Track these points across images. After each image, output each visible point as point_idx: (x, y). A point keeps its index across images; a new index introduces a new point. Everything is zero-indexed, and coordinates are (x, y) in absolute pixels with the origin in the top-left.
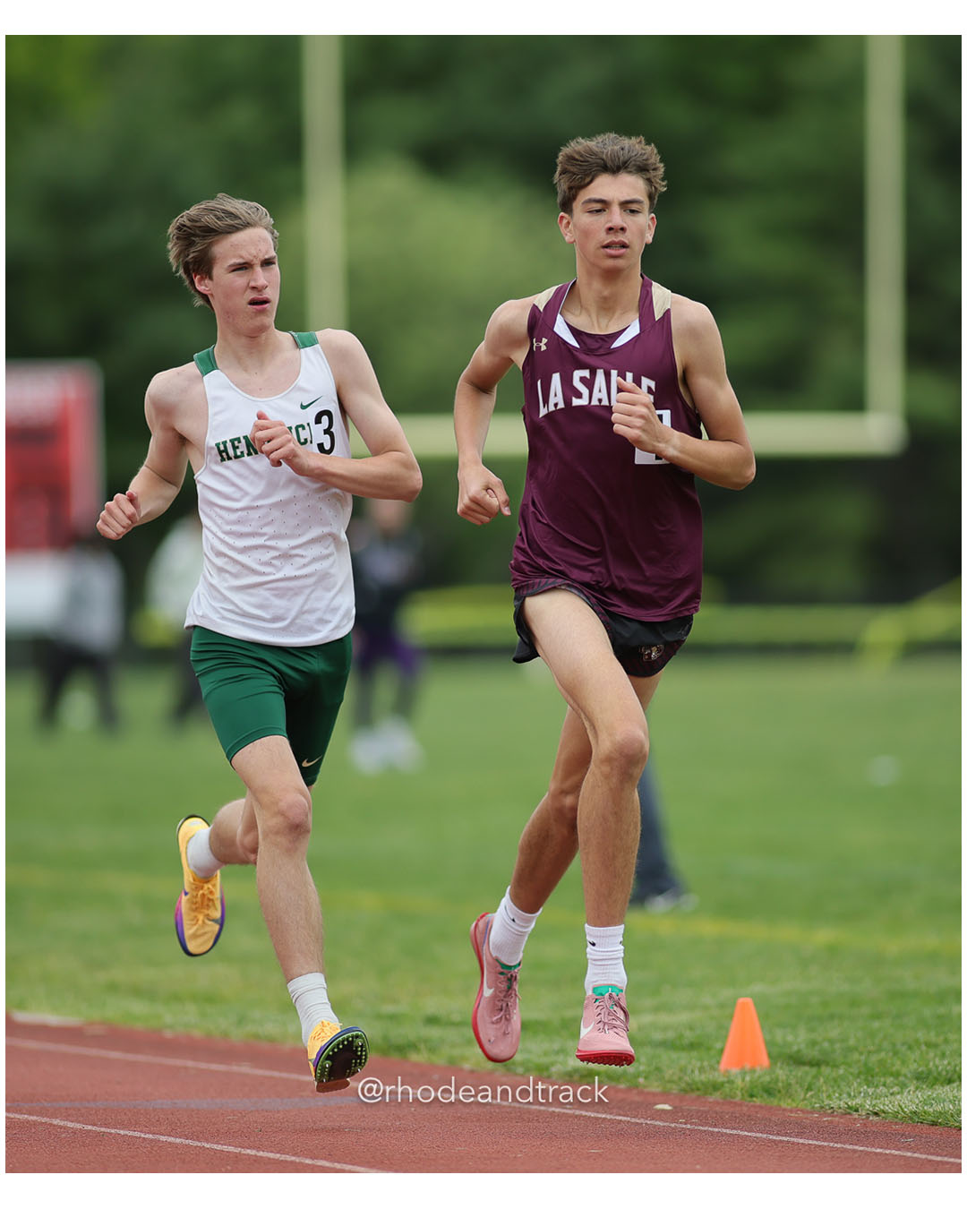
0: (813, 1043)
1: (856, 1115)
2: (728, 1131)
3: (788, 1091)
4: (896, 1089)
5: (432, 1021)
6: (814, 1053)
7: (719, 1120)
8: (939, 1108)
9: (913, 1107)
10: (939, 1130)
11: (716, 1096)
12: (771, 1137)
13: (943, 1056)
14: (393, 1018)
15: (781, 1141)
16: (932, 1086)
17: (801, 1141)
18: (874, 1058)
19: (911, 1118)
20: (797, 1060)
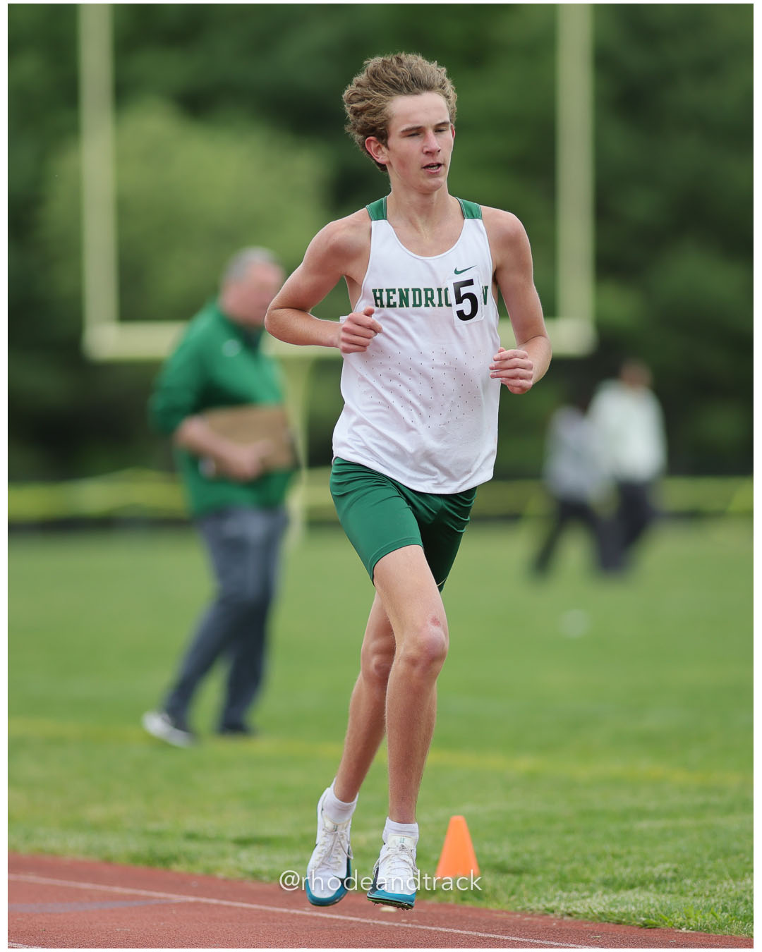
0: (516, 855)
1: (552, 916)
2: (444, 930)
3: (494, 895)
4: (586, 893)
5: (191, 837)
6: (516, 863)
7: (436, 921)
8: (623, 910)
9: (601, 909)
10: (623, 928)
11: (433, 900)
12: (480, 934)
13: (626, 865)
14: (159, 835)
15: (488, 938)
16: (617, 890)
17: (506, 938)
18: (567, 868)
19: (599, 918)
20: (501, 869)
